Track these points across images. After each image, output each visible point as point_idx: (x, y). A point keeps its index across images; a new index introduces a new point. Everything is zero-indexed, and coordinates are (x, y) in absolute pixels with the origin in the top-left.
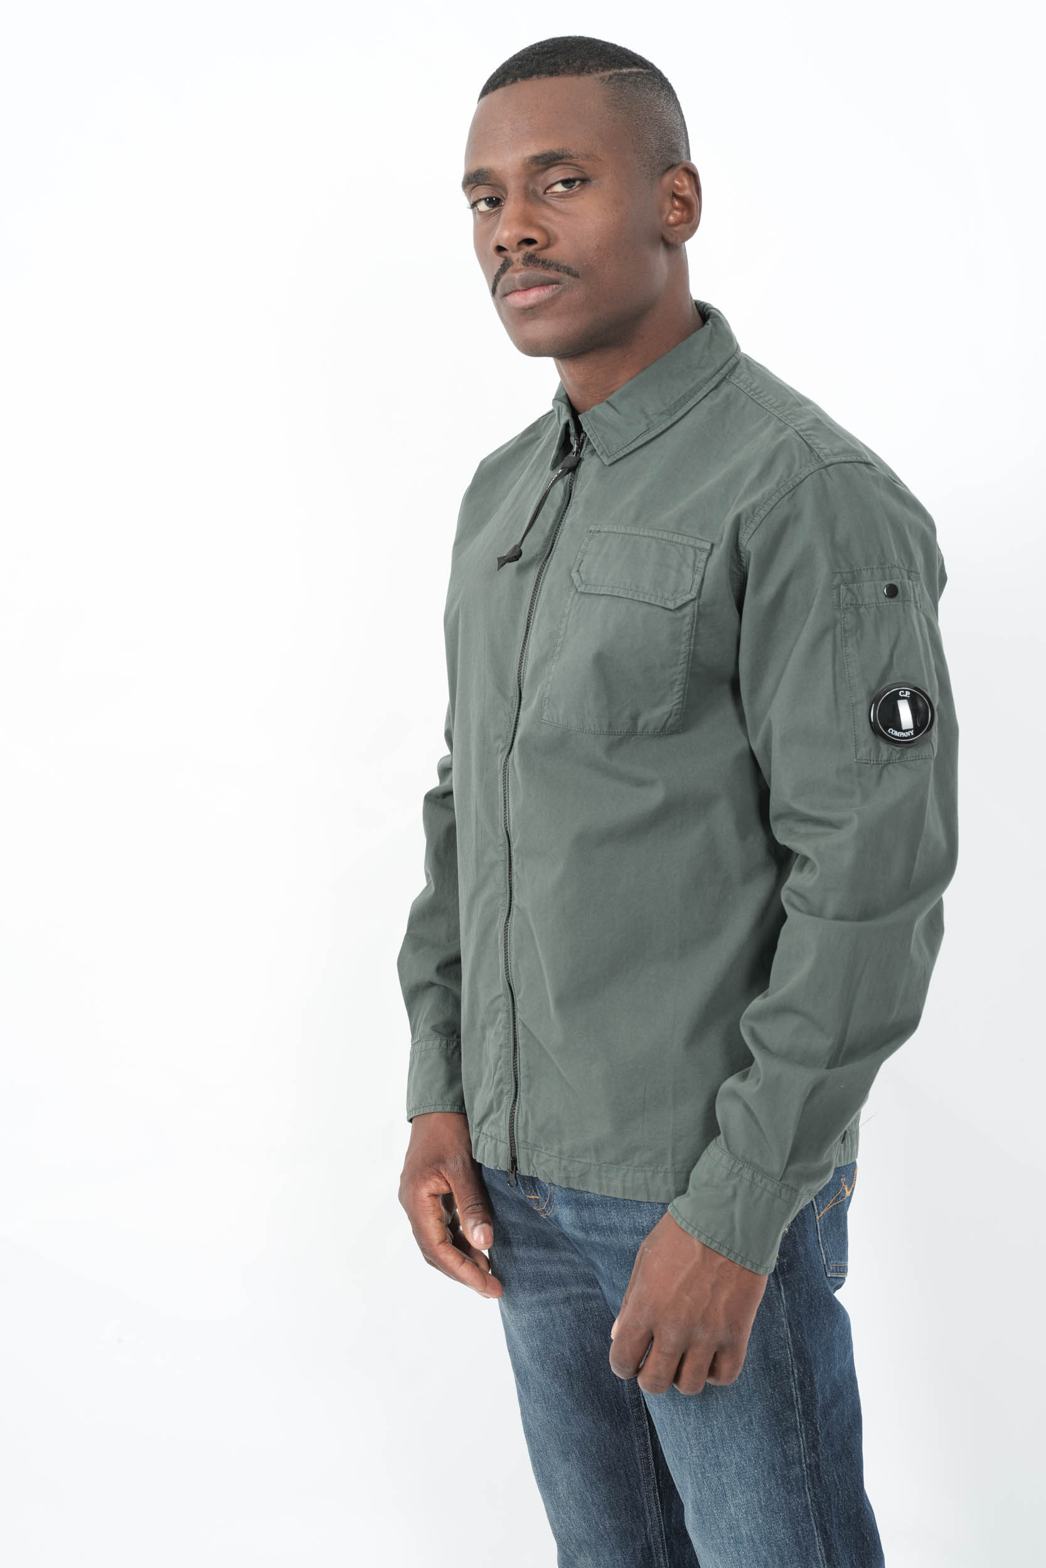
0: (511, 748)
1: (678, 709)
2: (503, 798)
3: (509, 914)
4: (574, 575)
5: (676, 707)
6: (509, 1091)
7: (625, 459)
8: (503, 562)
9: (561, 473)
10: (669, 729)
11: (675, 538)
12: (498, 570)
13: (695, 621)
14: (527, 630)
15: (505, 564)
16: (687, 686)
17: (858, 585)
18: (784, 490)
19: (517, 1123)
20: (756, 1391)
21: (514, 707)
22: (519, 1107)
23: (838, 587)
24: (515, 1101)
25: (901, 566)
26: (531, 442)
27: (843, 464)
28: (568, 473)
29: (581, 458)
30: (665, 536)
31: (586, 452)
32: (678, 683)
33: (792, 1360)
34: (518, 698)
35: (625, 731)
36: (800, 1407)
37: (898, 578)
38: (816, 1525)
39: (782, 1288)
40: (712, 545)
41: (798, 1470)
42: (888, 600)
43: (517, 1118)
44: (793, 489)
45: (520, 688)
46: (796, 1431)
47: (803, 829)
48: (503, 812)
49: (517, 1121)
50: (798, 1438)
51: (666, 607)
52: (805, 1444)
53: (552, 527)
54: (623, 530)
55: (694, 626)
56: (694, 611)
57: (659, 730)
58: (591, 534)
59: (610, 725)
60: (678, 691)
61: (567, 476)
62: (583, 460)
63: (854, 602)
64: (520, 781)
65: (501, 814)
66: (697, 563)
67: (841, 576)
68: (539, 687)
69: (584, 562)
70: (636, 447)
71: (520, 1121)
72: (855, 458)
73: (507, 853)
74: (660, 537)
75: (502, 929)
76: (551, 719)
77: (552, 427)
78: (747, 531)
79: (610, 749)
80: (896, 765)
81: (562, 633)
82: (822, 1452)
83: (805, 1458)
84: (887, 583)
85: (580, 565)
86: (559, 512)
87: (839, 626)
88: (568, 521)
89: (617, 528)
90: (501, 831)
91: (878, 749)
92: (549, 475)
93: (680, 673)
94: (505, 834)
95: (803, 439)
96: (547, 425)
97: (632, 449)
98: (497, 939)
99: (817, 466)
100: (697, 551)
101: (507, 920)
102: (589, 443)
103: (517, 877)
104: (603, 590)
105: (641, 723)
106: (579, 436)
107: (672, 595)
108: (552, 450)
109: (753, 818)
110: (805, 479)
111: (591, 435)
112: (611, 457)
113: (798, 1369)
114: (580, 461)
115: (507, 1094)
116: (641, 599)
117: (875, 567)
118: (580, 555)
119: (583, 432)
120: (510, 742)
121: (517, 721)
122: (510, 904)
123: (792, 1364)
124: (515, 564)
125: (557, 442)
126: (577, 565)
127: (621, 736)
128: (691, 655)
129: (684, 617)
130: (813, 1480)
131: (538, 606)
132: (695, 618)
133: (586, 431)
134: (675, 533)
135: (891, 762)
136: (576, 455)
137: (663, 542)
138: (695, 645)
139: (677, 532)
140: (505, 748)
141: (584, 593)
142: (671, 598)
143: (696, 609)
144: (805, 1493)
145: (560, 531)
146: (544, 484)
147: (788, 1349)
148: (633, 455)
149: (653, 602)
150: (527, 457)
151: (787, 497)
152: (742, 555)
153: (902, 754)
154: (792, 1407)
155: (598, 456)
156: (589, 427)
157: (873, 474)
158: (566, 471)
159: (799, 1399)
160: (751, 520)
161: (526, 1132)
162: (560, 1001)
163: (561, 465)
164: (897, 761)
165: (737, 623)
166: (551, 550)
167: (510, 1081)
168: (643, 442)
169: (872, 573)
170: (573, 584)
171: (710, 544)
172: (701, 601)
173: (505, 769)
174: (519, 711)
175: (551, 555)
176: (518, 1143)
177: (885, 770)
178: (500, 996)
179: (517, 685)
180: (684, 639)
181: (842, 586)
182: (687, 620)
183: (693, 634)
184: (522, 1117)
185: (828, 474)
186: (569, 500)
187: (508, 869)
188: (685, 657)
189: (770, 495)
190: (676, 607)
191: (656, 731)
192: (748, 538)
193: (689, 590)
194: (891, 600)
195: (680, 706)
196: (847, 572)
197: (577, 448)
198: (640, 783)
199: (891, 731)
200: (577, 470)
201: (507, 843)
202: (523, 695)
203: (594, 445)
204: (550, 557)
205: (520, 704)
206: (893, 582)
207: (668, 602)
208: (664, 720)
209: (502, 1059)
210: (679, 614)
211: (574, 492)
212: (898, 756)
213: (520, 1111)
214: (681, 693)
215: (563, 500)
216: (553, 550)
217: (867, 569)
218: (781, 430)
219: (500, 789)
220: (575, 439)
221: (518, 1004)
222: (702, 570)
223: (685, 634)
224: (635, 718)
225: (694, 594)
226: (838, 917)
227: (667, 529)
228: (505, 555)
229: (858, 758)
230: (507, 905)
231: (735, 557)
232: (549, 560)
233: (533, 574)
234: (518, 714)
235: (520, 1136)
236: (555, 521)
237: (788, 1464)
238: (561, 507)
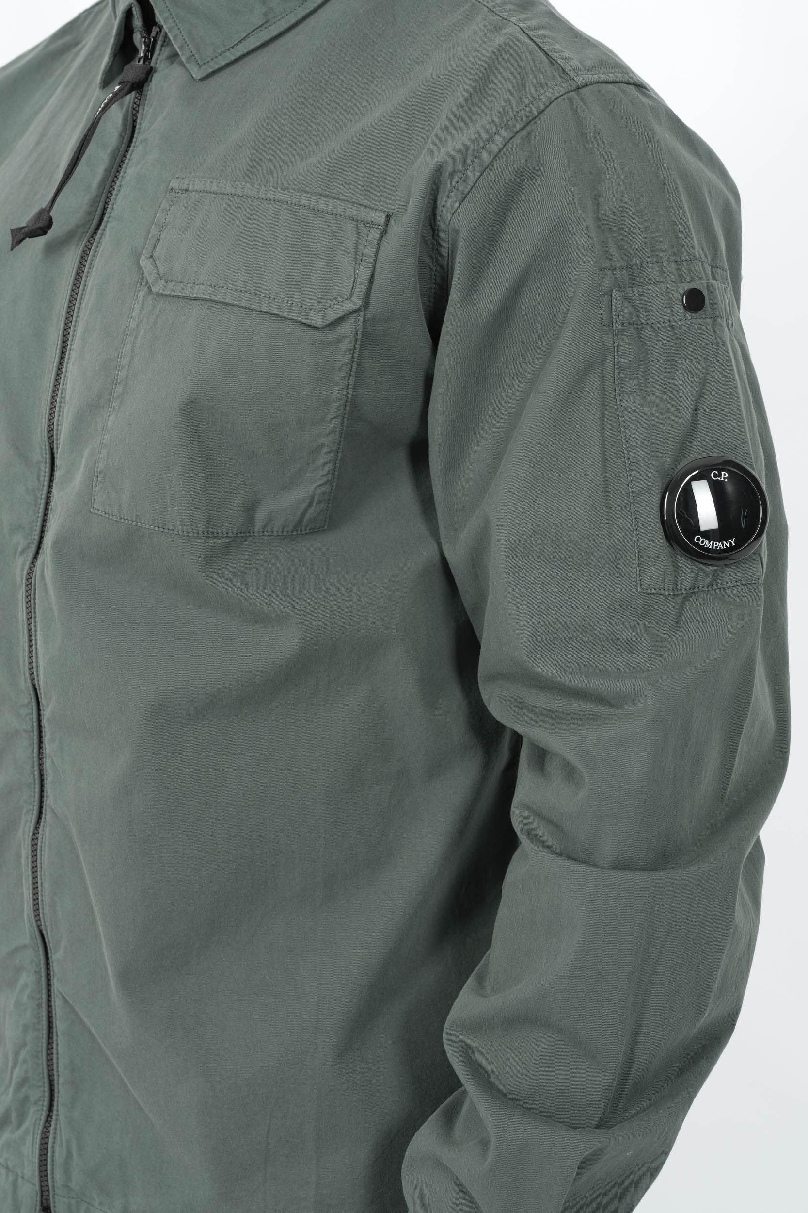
0: (39, 547)
1: (324, 493)
2: (26, 632)
3: (39, 817)
4: (145, 263)
5: (319, 491)
6: (39, 1100)
7: (228, 71)
8: (20, 236)
9: (119, 90)
10: (307, 526)
11: (322, 204)
12: (12, 250)
13: (358, 346)
14: (63, 353)
15: (23, 239)
16: (340, 454)
17: (640, 289)
18: (515, 127)
19: (53, 1156)
21: (42, 479)
22: (56, 1129)
23: (609, 293)
24: (49, 1117)
25: (704, 258)
26: (65, 49)
27: (603, 85)
28: (129, 92)
29: (151, 68)
30: (303, 201)
31: (160, 58)
32: (325, 450)
34: (48, 465)
35: (235, 531)
37: (702, 279)
40: (388, 217)
42: (689, 315)
43: (53, 1147)
44: (529, 122)
45: (52, 449)
47: (543, 701)
48: (27, 653)
49: (53, 1152)
51: (309, 322)
53: (103, 182)
54: (229, 189)
55: (356, 355)
56: (357, 331)
57: (291, 528)
58: (173, 194)
59: (209, 521)
60: (325, 464)
61: (128, 97)
62: (155, 72)
63: (635, 319)
64: (55, 608)
65: (24, 657)
66: (361, 247)
67: (614, 274)
68: (86, 453)
69: (161, 241)
70: (245, 51)
71: (58, 1154)
72: (620, 77)
73: (35, 719)
74: (295, 201)
75: (28, 842)
76: (107, 507)
77: (100, 26)
78: (452, 195)
79: (210, 560)
80: (703, 595)
81: (125, 361)
84: (687, 286)
85: (155, 246)
86: (114, 156)
87: (610, 359)
88: (130, 171)
89: (218, 186)
90: (24, 683)
91: (677, 570)
92: (97, 96)
93: (328, 435)
94: (31, 689)
95: (534, 42)
96: (91, 23)
97: (238, 54)
98: (20, 857)
99: (564, 87)
100: (362, 227)
101: (36, 828)
102: (166, 42)
103: (53, 761)
104: (195, 291)
105: (260, 516)
106: (149, 31)
107: (319, 303)
108: (101, 56)
109: (446, 671)
110: (547, 107)
111: (170, 29)
112: (204, 67)
114: (150, 72)
115: (35, 1103)
116: (265, 309)
117: (666, 259)
118: (154, 230)
119: (155, 24)
120: (37, 537)
121: (47, 503)
122: (41, 807)
124: (40, 241)
125: (112, 41)
126: (149, 247)
127: (226, 540)
128: (348, 404)
129: (339, 340)
131: (81, 314)
132: (358, 342)
133: (162, 23)
134: (322, 195)
135: (696, 590)
136: (144, 63)
137: (301, 209)
138: (355, 387)
139: (324, 192)
140: (28, 547)
141: (162, 295)
142: (316, 306)
143: (360, 328)
145: (116, 187)
146: (88, 110)
148: (241, 63)
149: (285, 315)
150: (59, 71)
151: (519, 137)
152: (442, 235)
153: (716, 576)
155: (182, 64)
156: (167, 14)
157: (651, 103)
158: (127, 89)
160: (460, 175)
161: (67, 1172)
162: (126, 978)
163: (119, 79)
164: (706, 589)
165: (427, 351)
166: (101, 220)
167: (40, 1084)
168: (258, 44)
169: (662, 269)
170: (142, 279)
171: (384, 216)
172: (370, 313)
173: (29, 584)
174: (50, 486)
175: (102, 227)
176: (53, 1186)
177: (687, 604)
178: (25, 947)
179: (47, 443)
180: (338, 377)
181: (614, 292)
182: (345, 345)
183: (354, 369)
184: (61, 1146)
185: (582, 100)
186: (132, 137)
187: (36, 746)
188: (338, 408)
189: (491, 133)
190: (327, 322)
191: (285, 530)
192: (456, 207)
193: (347, 296)
194: (694, 315)
195: (327, 488)
196: (622, 268)
197: (146, 51)
198: (260, 618)
199: (698, 539)
200: (145, 88)
201: (34, 703)
202: (58, 462)
203: (176, 47)
204: (100, 232)
205: (52, 475)
206: (695, 285)
207: (312, 314)
208: (301, 511)
209: (28, 1048)
210: (331, 336)
211: (140, 124)
212: (708, 580)
213: (58, 1138)
214: (329, 467)
215: (122, 137)
216: (105, 219)
217: (653, 263)
218: (496, 28)
219: (22, 615)
220: (142, 37)
221: (55, 964)
222: (372, 260)
223: (340, 369)
224: (250, 509)
225: (357, 301)
226: (621, 865)
227: (307, 189)
228: (24, 225)
229: (644, 586)
230: (36, 804)
231: (429, 239)
232: (98, 235)
233: (70, 258)
234: (49, 492)
235: (57, 1176)
236: (108, 171)
238: (118, 149)
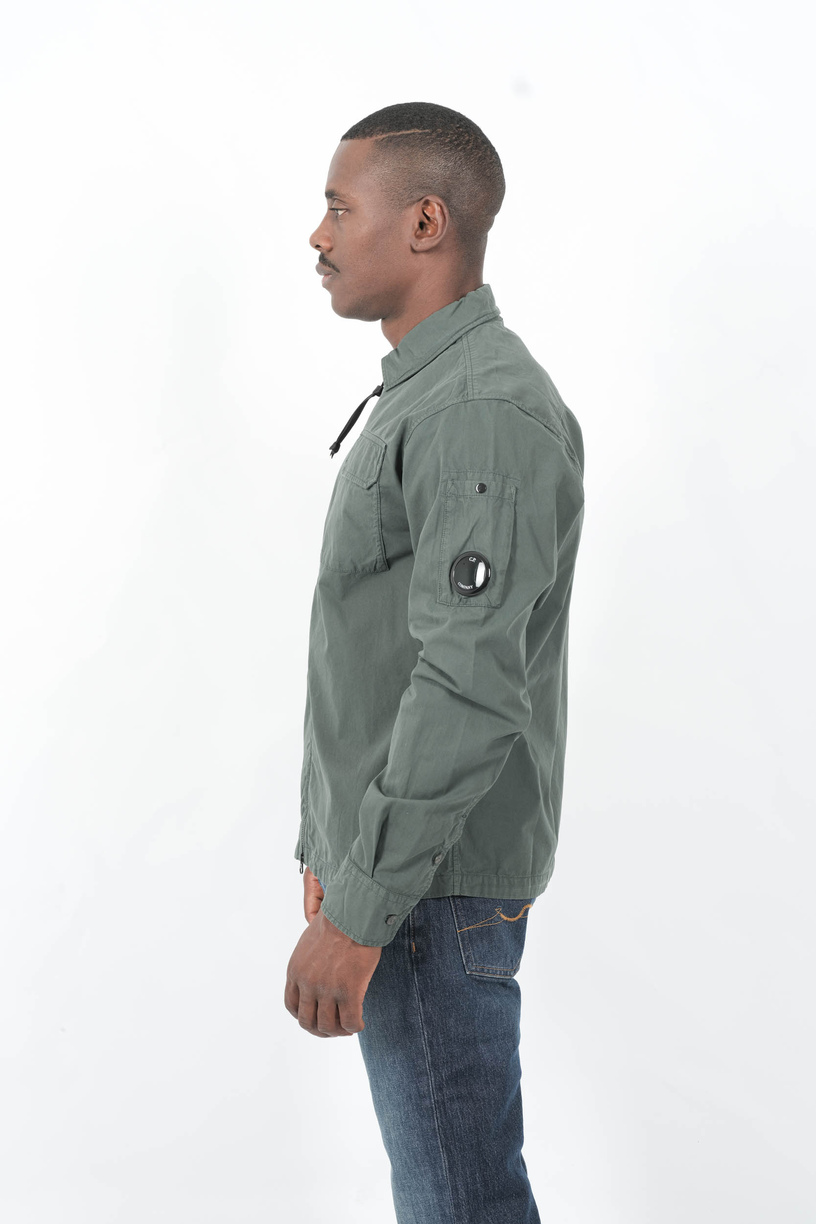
1: (380, 558)
5: (378, 557)
10: (378, 569)
13: (379, 499)
17: (461, 481)
20: (398, 1042)
23: (446, 481)
27: (482, 400)
33: (422, 1024)
35: (350, 570)
36: (429, 1059)
37: (487, 480)
38: (442, 1144)
39: (416, 975)
40: (386, 447)
41: (428, 1102)
42: (480, 494)
46: (427, 1075)
50: (428, 1080)
51: (363, 487)
52: (434, 1086)
55: (379, 502)
56: (378, 491)
57: (373, 570)
60: (378, 546)
66: (380, 458)
67: (450, 474)
82: (447, 1094)
83: (433, 1096)
84: (480, 483)
87: (443, 508)
93: (375, 534)
100: (382, 450)
105: (359, 566)
107: (367, 479)
110: (448, 407)
112: (389, 386)
113: (427, 1032)
116: (355, 482)
123: (423, 1028)
127: (348, 574)
128: (379, 521)
129: (373, 494)
130: (440, 1112)
132: (379, 496)
138: (381, 514)
142: (366, 481)
143: (379, 489)
144: (434, 1120)
147: (419, 1017)
149: (359, 484)
154: (423, 1058)
159: (429, 1053)
172: (381, 483)
180: (374, 509)
181: (448, 481)
182: (375, 497)
183: (379, 507)
190: (366, 487)
191: (371, 571)
193: (373, 477)
195: (381, 556)
196: (454, 472)
206: (485, 483)
207: (364, 484)
208: (374, 565)
210: (370, 492)
214: (380, 547)
217: (470, 472)
222: (381, 463)
223: (374, 506)
225: (375, 479)
229: (440, 600)
237: (422, 1097)
